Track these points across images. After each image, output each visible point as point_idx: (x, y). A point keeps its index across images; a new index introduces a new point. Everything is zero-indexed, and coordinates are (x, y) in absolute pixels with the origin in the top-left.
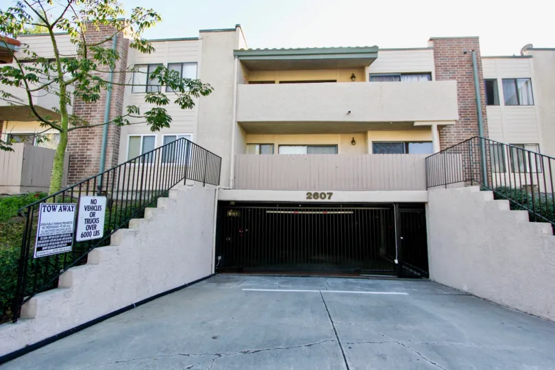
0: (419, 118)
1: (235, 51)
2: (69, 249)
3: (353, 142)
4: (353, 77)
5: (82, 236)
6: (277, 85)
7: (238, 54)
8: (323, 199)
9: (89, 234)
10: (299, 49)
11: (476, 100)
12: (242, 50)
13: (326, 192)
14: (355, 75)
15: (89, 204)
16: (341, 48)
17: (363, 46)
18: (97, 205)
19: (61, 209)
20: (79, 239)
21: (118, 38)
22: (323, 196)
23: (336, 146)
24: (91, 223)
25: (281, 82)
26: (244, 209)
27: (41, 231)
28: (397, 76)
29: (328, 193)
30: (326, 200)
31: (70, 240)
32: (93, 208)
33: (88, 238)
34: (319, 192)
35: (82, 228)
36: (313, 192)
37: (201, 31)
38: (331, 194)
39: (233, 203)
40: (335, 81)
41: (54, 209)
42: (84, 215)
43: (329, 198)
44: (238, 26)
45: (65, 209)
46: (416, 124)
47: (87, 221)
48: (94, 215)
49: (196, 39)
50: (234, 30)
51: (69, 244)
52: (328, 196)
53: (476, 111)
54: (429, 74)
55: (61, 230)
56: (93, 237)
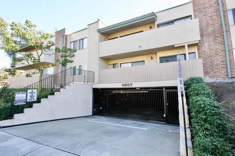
0: (177, 43)
1: (97, 30)
2: (25, 103)
3: (152, 58)
4: (151, 27)
5: (29, 100)
6: (119, 38)
7: (99, 31)
8: (128, 86)
9: (31, 100)
10: (120, 23)
11: (222, 24)
12: (100, 29)
13: (130, 83)
14: (152, 26)
15: (31, 92)
16: (137, 17)
17: (147, 14)
18: (34, 92)
19: (21, 93)
20: (28, 101)
21: (64, 35)
22: (128, 85)
23: (144, 61)
24: (32, 97)
25: (120, 37)
26: (106, 91)
27: (16, 99)
28: (172, 22)
29: (130, 84)
30: (130, 87)
31: (25, 101)
32: (32, 93)
33: (31, 101)
34: (127, 83)
35: (29, 98)
36: (124, 84)
37: (88, 25)
38: (132, 84)
39: (100, 89)
40: (143, 31)
41: (20, 93)
42: (29, 95)
43: (131, 86)
44: (98, 20)
45: (23, 93)
46: (175, 46)
47: (30, 96)
48: (33, 94)
49: (87, 29)
50: (97, 22)
51: (25, 102)
52: (130, 85)
53: (222, 31)
54: (191, 16)
55: (22, 99)
56: (33, 101)
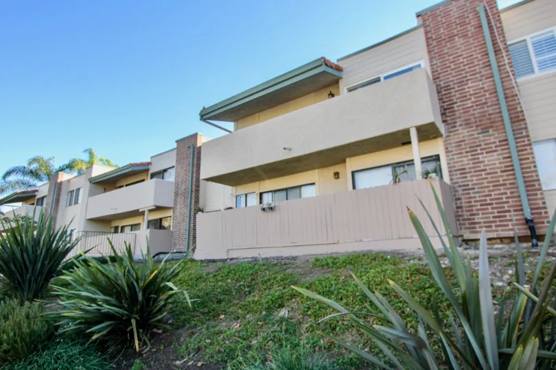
25: (127, 185)
